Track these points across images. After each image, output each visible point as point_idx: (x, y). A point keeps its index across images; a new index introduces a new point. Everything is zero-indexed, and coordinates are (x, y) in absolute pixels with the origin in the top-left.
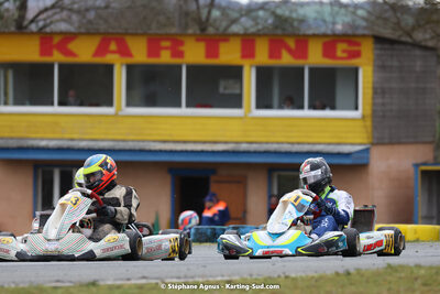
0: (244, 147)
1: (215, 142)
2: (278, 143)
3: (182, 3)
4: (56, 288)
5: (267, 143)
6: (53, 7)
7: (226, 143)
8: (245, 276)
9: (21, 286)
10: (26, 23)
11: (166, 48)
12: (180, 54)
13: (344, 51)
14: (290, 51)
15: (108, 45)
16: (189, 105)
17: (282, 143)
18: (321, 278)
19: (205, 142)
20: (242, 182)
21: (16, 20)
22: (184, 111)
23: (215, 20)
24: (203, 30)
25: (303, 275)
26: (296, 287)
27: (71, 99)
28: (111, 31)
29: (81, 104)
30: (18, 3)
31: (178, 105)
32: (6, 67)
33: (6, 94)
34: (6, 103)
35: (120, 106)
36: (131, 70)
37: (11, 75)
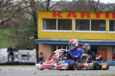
0: (106, 41)
1: (99, 40)
3: (90, 3)
5: (112, 40)
6: (56, 4)
7: (101, 40)
10: (49, 8)
11: (86, 15)
12: (89, 17)
15: (70, 14)
16: (92, 30)
19: (96, 40)
20: (106, 50)
21: (46, 8)
22: (90, 31)
23: (98, 8)
24: (95, 10)
27: (61, 28)
28: (71, 10)
29: (64, 29)
30: (47, 3)
32: (44, 20)
33: (44, 27)
34: (44, 29)
35: (74, 30)
36: (77, 21)
37: (45, 22)
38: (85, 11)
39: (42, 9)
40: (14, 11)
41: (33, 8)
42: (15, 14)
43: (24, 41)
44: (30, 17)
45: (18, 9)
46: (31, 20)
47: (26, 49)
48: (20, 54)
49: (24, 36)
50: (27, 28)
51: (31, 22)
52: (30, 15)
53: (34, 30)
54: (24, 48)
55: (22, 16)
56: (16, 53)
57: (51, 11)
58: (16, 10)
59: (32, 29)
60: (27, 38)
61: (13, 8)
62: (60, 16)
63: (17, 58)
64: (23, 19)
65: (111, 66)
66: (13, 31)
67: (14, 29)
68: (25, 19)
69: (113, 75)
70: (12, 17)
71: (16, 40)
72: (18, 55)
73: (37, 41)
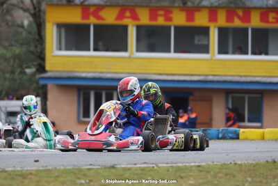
0: (210, 78)
1: (192, 75)
2: (232, 76)
4: (89, 169)
5: (225, 76)
7: (199, 75)
8: (209, 163)
9: (68, 168)
11: (161, 15)
12: (170, 19)
13: (273, 18)
14: (239, 17)
15: (125, 13)
16: (175, 52)
17: (235, 76)
18: (257, 164)
19: (186, 75)
20: (209, 101)
22: (172, 55)
24: (185, 4)
25: (246, 162)
26: (241, 171)
27: (100, 47)
28: (126, 4)
29: (107, 50)
31: (169, 51)
33: (60, 43)
34: (60, 49)
35: (132, 51)
36: (139, 29)
37: (63, 31)
38: (158, 5)
39: (55, 1)
43: (13, 79)
44: (26, 21)
46: (29, 25)
48: (3, 109)
49: (13, 66)
51: (30, 33)
52: (27, 14)
53: (37, 52)
54: (13, 97)
55: (9, 18)
57: (76, 5)
59: (32, 48)
60: (18, 70)
62: (99, 18)
64: (10, 23)
65: (222, 141)
68: (13, 25)
69: (224, 164)
73: (43, 78)
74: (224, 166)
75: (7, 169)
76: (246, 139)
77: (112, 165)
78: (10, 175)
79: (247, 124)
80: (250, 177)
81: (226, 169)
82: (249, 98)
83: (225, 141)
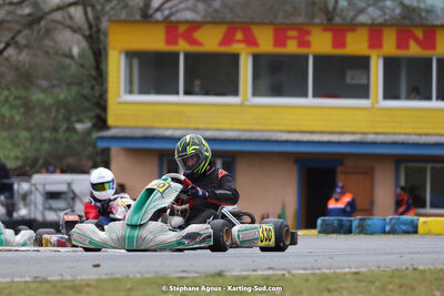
0: (371, 138)
1: (342, 133)
2: (405, 134)
4: (181, 278)
5: (395, 134)
7: (353, 133)
8: (373, 268)
9: (147, 276)
10: (151, 12)
11: (292, 38)
12: (307, 44)
14: (417, 40)
15: (234, 34)
16: (315, 95)
17: (410, 134)
19: (331, 133)
20: (369, 174)
21: (141, 9)
22: (310, 101)
23: (342, 10)
24: (330, 19)
25: (432, 268)
26: (424, 280)
28: (237, 20)
29: (207, 93)
31: (305, 95)
32: (130, 55)
33: (131, 83)
34: (131, 92)
35: (245, 95)
36: (257, 59)
37: (135, 63)
38: (287, 21)
39: (123, 16)
40: (17, 22)
41: (89, 10)
42: (19, 32)
43: (56, 140)
44: (76, 46)
45: (29, 15)
46: (82, 55)
47: (63, 171)
48: (40, 188)
49: (55, 119)
50: (65, 87)
51: (82, 66)
52: (78, 37)
53: (94, 96)
55: (47, 42)
56: (21, 186)
58: (22, 16)
59: (87, 91)
60: (64, 126)
61: (11, 8)
62: (195, 42)
63: (26, 205)
64: (51, 52)
65: (391, 236)
66: (11, 99)
67: (17, 93)
68: (56, 54)
69: (397, 270)
70: (8, 45)
71: (24, 134)
72: (31, 192)
73: (103, 138)
74: (396, 273)
75: (49, 279)
76: (429, 233)
77: (217, 271)
78: (55, 286)
79: (428, 210)
80: (438, 290)
81: (400, 277)
82: (433, 169)
83: (396, 236)
